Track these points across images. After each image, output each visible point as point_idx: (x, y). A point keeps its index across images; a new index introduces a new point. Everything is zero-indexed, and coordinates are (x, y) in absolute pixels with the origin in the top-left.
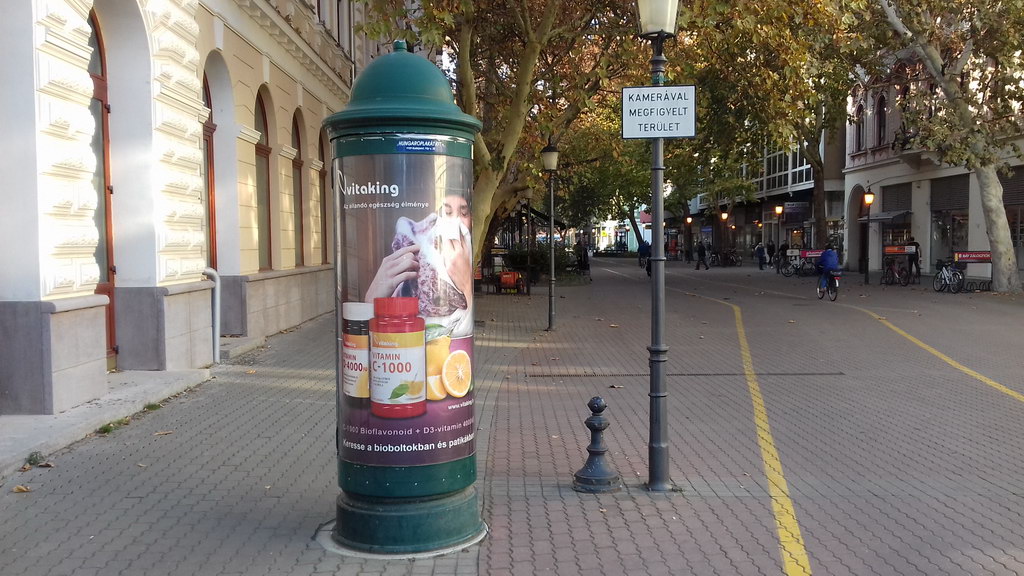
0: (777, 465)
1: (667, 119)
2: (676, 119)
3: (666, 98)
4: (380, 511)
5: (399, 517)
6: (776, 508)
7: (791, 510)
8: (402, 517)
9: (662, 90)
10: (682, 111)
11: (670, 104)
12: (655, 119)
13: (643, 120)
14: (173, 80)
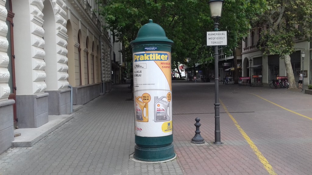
0: (247, 136)
1: (219, 40)
2: (222, 40)
3: (219, 34)
4: (150, 150)
5: (155, 151)
6: (252, 147)
7: (256, 148)
8: (156, 151)
9: (218, 32)
10: (223, 38)
11: (220, 36)
12: (216, 40)
13: (212, 40)
14: (61, 29)
